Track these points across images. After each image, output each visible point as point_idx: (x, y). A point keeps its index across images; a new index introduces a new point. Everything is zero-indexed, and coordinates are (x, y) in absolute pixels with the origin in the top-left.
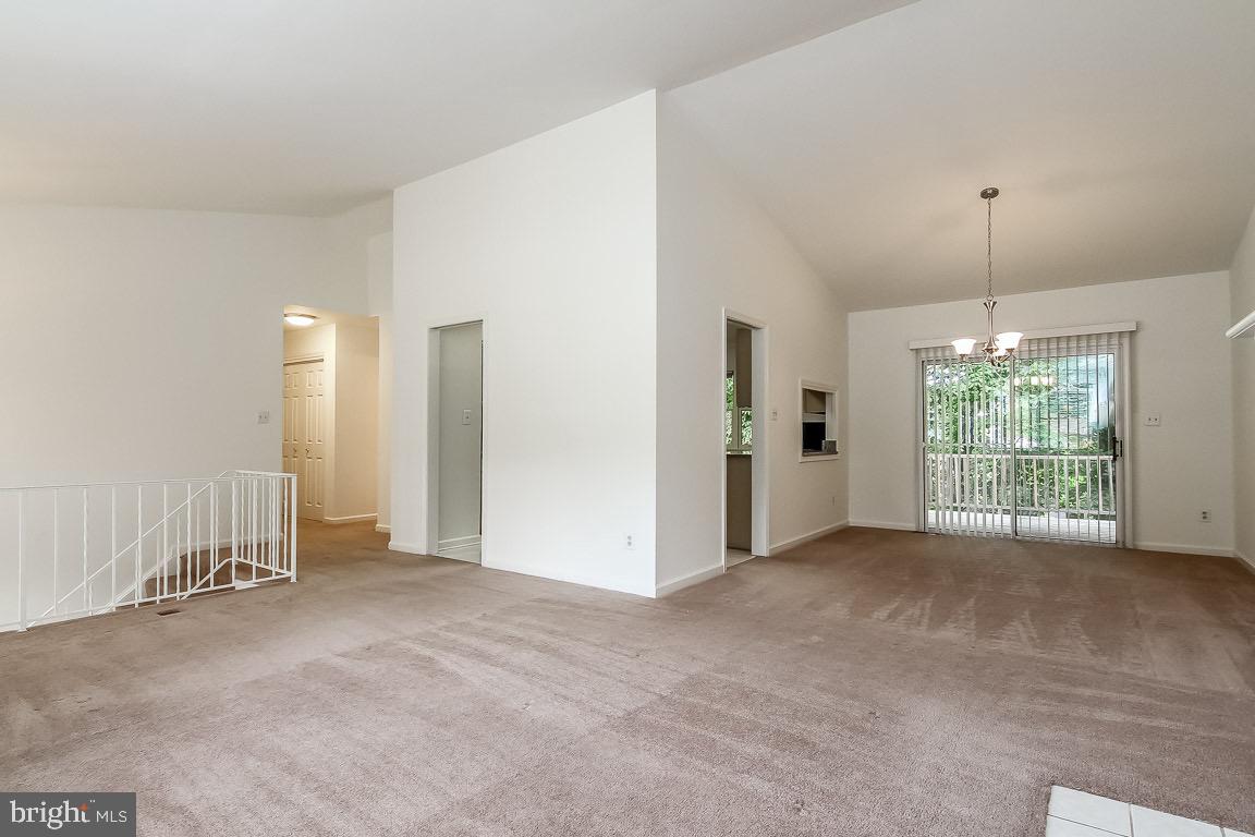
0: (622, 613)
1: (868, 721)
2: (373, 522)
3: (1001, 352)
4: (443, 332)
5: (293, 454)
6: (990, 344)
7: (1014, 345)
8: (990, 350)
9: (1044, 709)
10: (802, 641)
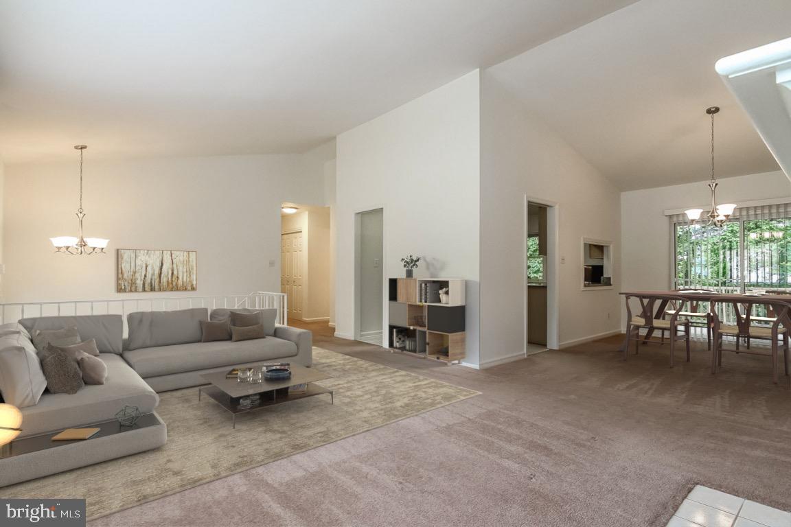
0: (456, 376)
1: (589, 442)
2: (328, 322)
3: (722, 218)
4: (363, 216)
5: (286, 283)
6: (713, 212)
7: (730, 212)
8: (713, 217)
9: (712, 446)
10: (563, 398)
